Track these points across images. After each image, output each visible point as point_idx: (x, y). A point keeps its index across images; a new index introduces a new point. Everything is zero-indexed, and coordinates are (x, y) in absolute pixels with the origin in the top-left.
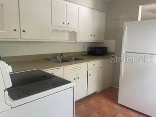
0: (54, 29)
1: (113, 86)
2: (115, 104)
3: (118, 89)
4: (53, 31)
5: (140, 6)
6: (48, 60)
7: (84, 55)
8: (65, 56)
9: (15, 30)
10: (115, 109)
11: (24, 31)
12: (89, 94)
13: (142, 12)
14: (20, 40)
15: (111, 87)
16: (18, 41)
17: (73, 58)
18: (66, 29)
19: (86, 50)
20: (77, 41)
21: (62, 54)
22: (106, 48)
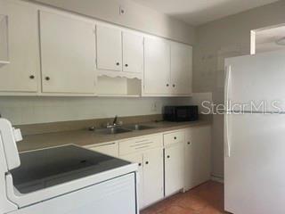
0: (100, 75)
1: (213, 179)
3: (223, 185)
4: (99, 78)
5: (252, 32)
6: (91, 130)
7: (156, 121)
8: (121, 123)
9: (32, 77)
11: (47, 79)
12: (168, 194)
13: (256, 44)
14: (40, 94)
15: (211, 180)
16: (37, 97)
17: (136, 126)
18: (122, 74)
19: (159, 111)
20: (143, 95)
21: (115, 120)
22: (197, 107)
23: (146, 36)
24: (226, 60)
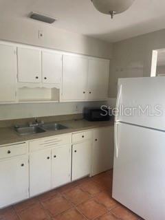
0: (21, 87)
2: (108, 199)
4: (20, 89)
5: (154, 51)
7: (76, 120)
10: (105, 207)
12: (74, 179)
17: (56, 124)
20: (61, 101)
23: (64, 53)
24: (119, 80)
